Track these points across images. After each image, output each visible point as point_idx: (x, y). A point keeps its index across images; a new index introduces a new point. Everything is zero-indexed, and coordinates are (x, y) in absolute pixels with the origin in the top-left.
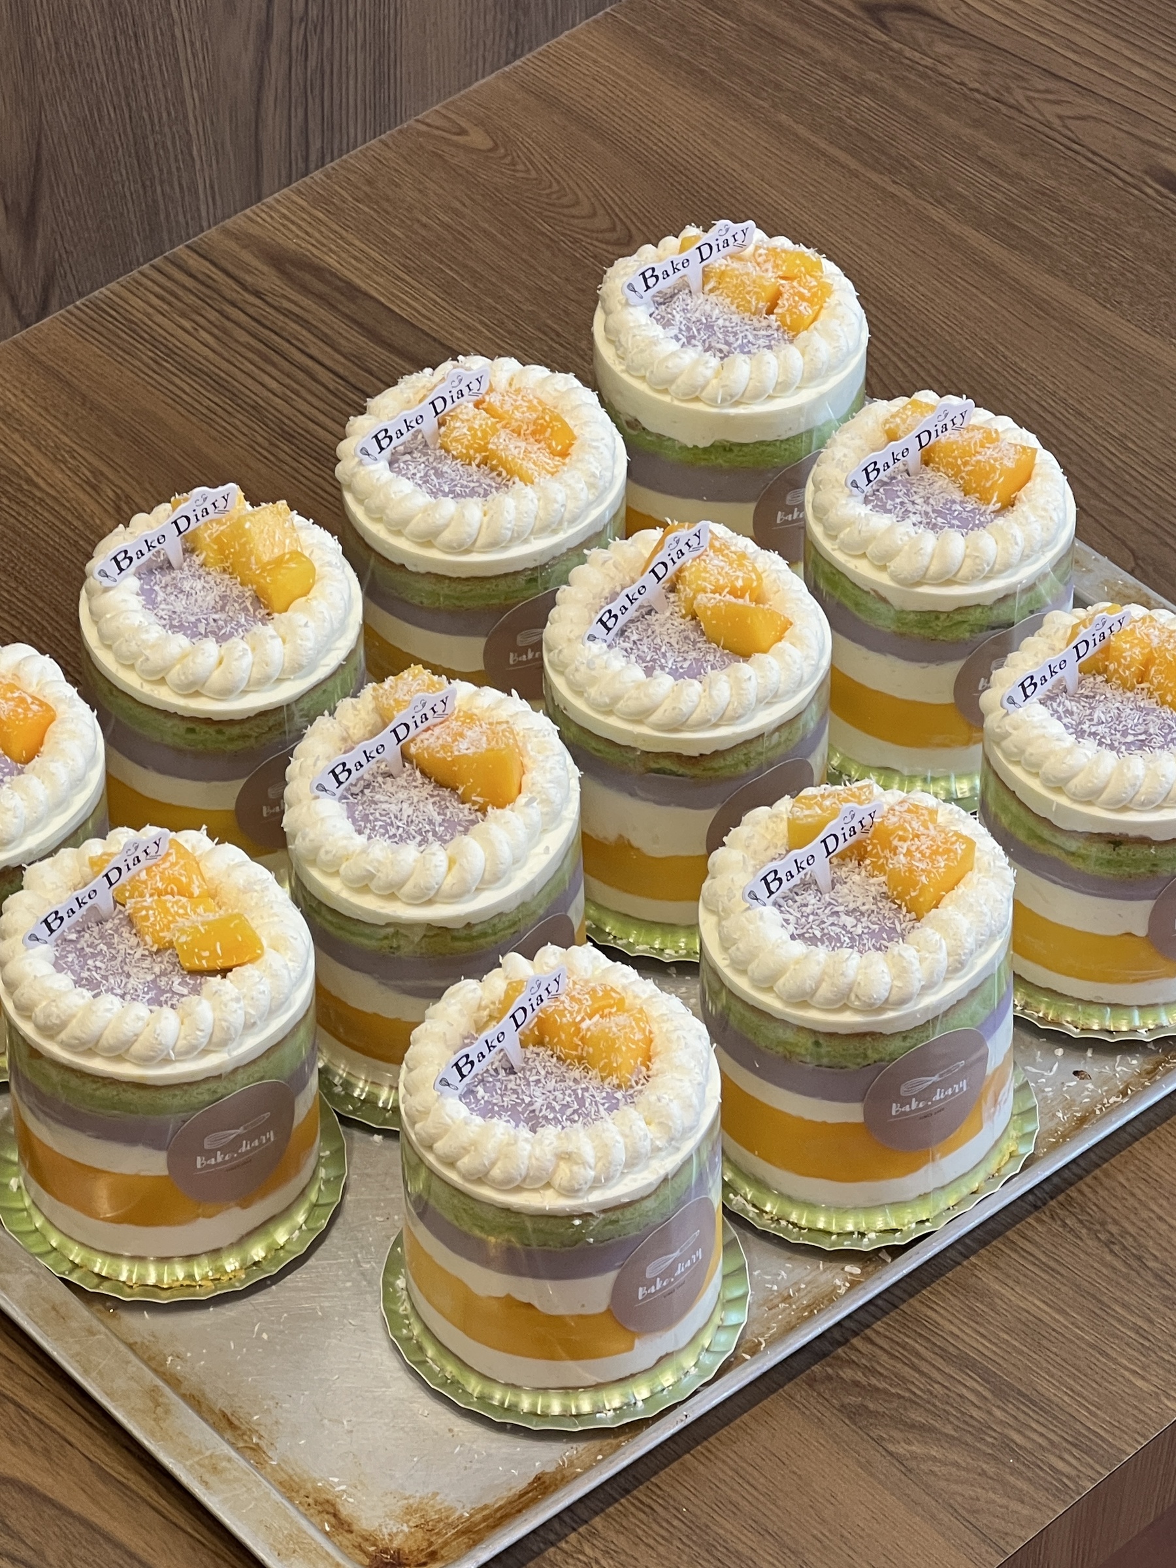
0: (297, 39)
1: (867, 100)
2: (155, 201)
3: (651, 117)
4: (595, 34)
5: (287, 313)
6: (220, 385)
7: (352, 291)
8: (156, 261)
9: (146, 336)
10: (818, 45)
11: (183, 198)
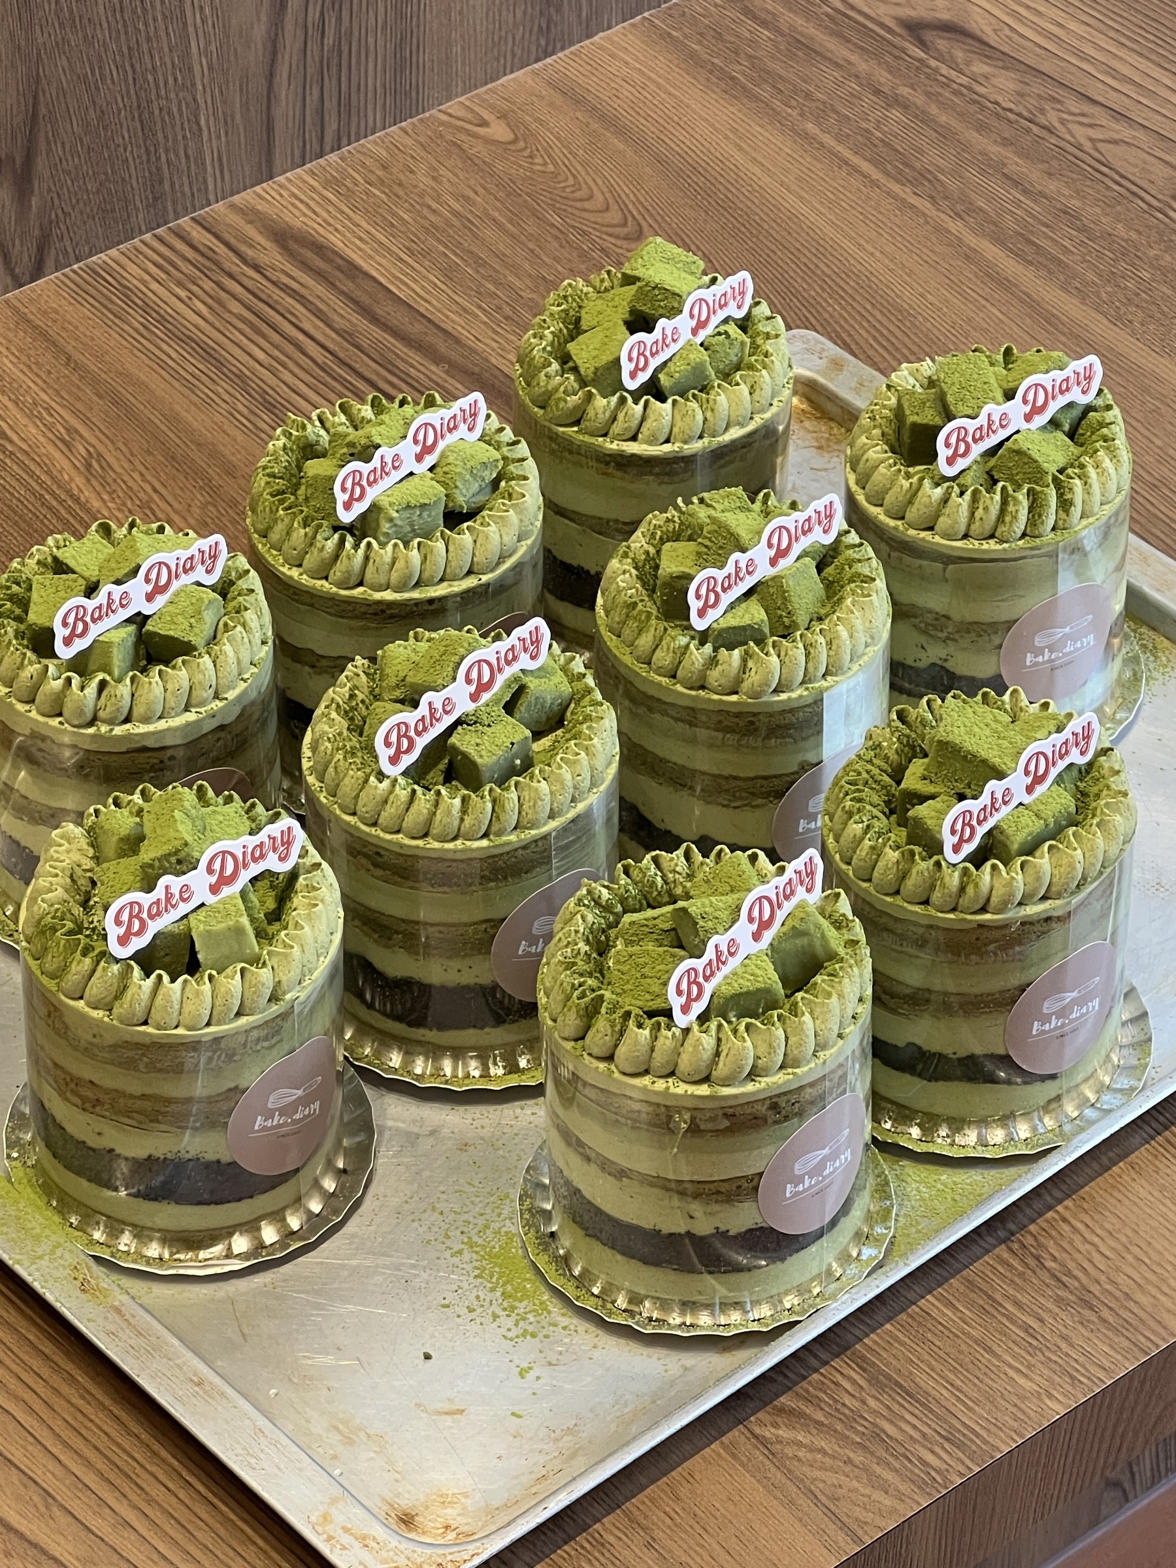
0: (313, 15)
1: (896, 114)
2: (159, 169)
3: (676, 119)
4: (631, 37)
5: (285, 288)
6: (208, 354)
7: (352, 270)
8: (159, 231)
9: (139, 302)
10: (853, 58)
11: (189, 168)
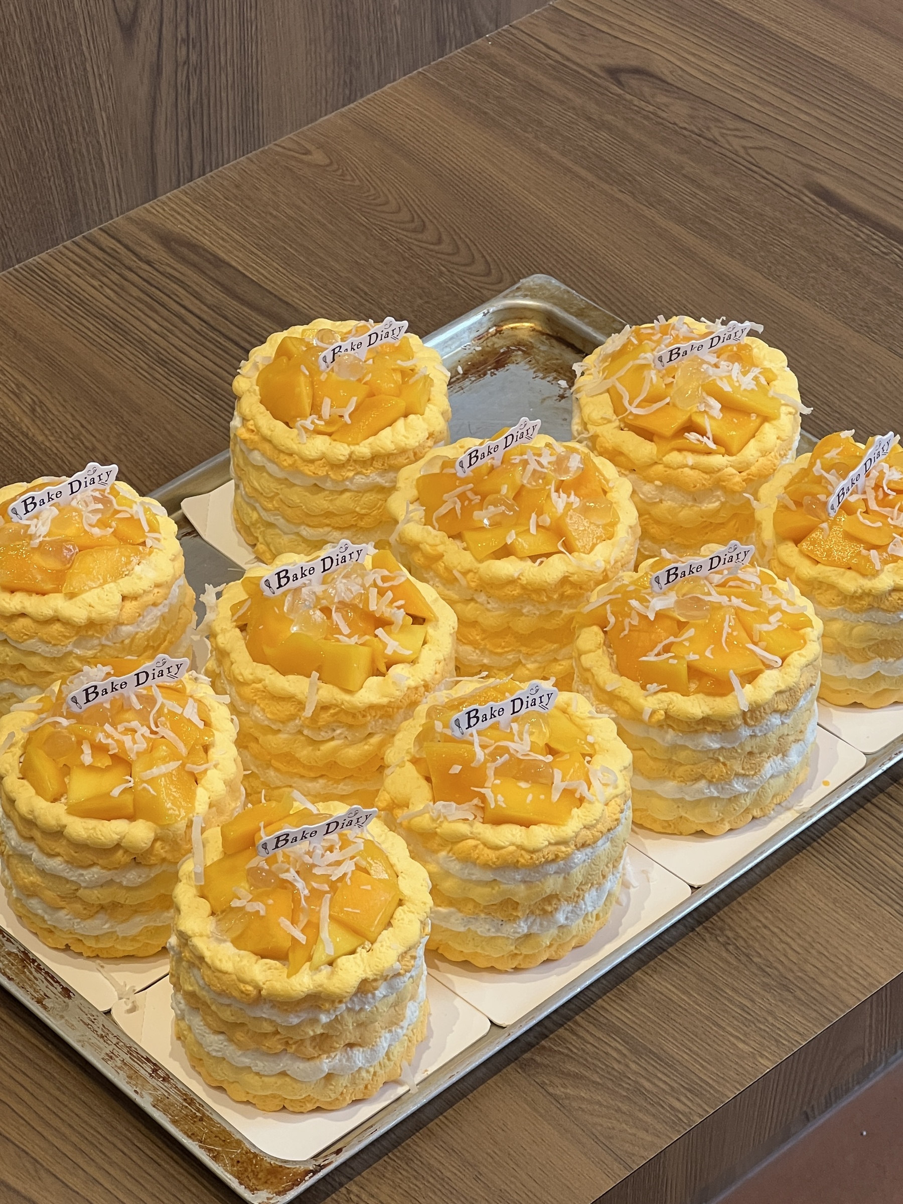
0: (181, 78)
1: (604, 134)
2: (75, 194)
3: (446, 144)
4: (410, 86)
5: (169, 277)
6: (115, 326)
7: (218, 262)
8: (77, 239)
9: (64, 290)
10: (570, 95)
11: (96, 192)
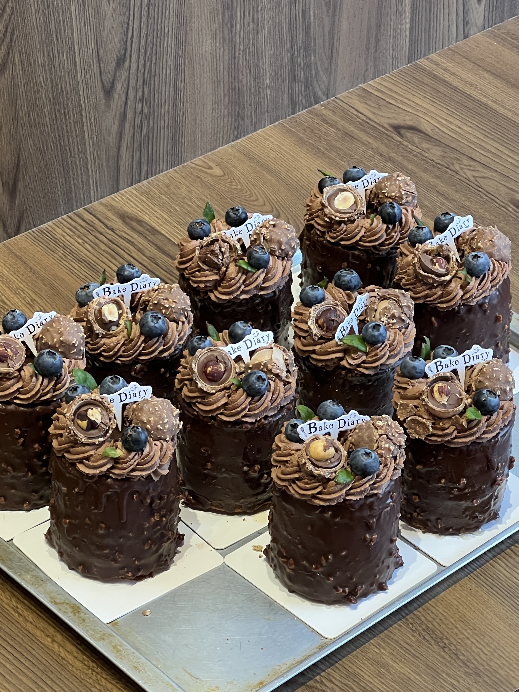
0: (138, 121)
2: (70, 187)
3: (294, 166)
4: (274, 131)
5: (125, 239)
7: (154, 231)
8: (69, 214)
9: (61, 244)
10: (371, 141)
